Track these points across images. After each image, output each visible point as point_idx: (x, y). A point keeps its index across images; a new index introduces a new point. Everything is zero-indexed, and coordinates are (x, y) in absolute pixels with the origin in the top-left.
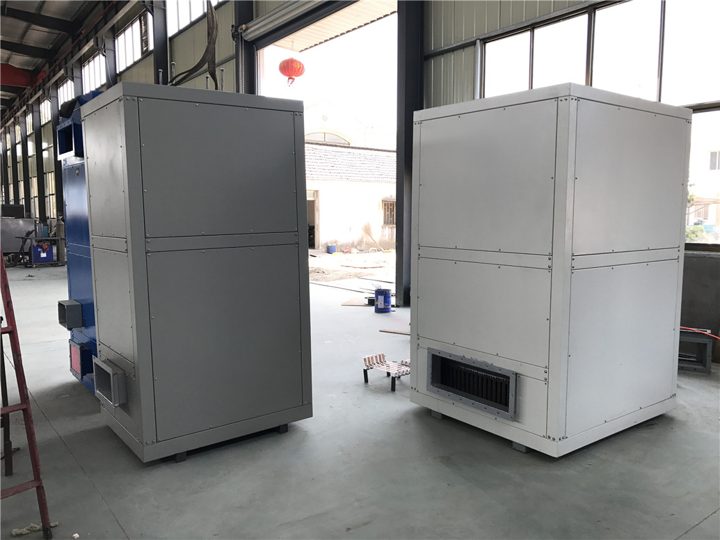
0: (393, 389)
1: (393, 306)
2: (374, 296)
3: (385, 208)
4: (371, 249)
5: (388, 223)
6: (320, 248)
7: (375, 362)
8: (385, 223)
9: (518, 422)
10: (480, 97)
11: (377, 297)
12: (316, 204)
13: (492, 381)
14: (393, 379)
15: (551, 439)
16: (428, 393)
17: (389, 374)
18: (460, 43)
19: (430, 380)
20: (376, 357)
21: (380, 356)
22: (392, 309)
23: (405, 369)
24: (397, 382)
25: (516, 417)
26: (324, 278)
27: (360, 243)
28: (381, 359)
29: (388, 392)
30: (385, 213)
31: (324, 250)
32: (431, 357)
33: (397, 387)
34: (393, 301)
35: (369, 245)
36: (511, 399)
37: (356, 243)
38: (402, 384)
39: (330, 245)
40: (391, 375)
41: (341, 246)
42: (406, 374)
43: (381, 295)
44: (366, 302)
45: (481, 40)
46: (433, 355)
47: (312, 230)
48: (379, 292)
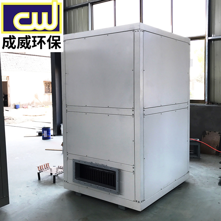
0: (54, 182)
1: (52, 136)
2: (41, 131)
3: (45, 85)
4: (39, 106)
5: (47, 92)
6: (11, 106)
7: (44, 168)
8: (45, 92)
9: (121, 194)
10: (91, 30)
11: (43, 131)
12: (8, 83)
13: (106, 174)
14: (54, 176)
15: (138, 202)
16: (74, 183)
17: (51, 174)
18: (81, 4)
19: (74, 177)
20: (44, 165)
21: (46, 164)
22: (52, 137)
23: (60, 170)
24: (56, 178)
25: (119, 192)
26: (14, 122)
27: (33, 103)
28: (47, 166)
29: (52, 184)
30: (45, 88)
31: (13, 107)
32: (74, 164)
33: (56, 180)
34: (52, 132)
35: (37, 104)
36: (117, 183)
37: (30, 103)
38: (59, 178)
39: (16, 104)
40: (53, 175)
41: (23, 105)
42: (61, 173)
43: (46, 130)
44: (38, 134)
45: (90, 3)
46: (76, 163)
47: (6, 97)
48: (44, 129)
